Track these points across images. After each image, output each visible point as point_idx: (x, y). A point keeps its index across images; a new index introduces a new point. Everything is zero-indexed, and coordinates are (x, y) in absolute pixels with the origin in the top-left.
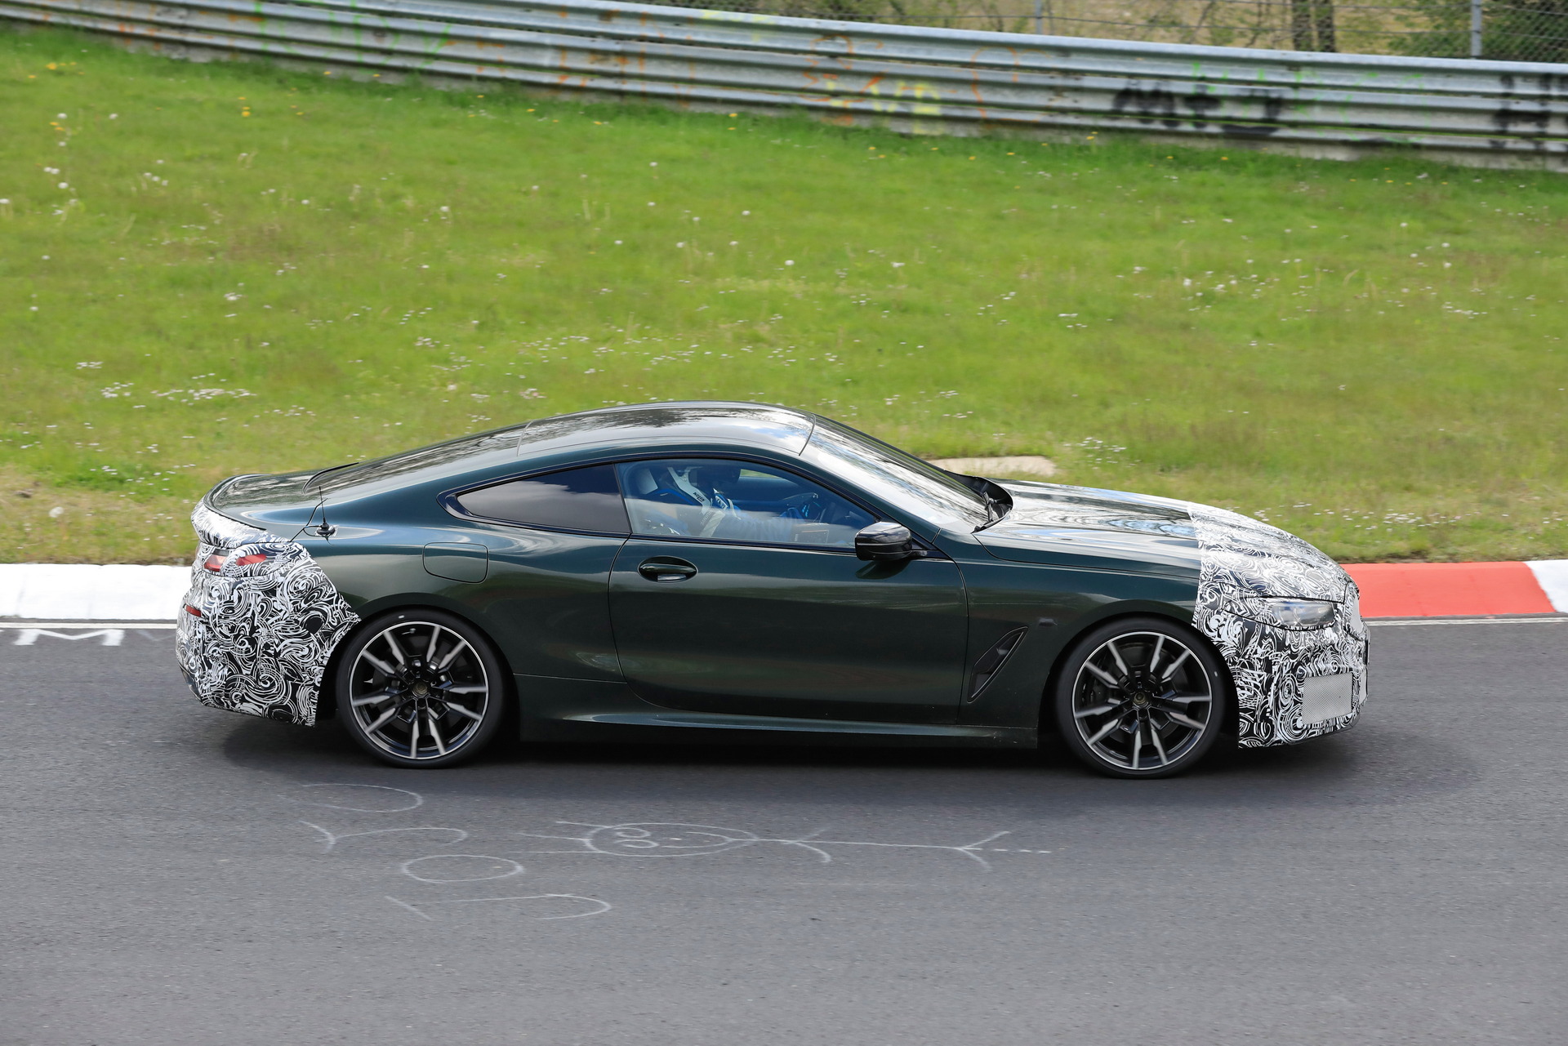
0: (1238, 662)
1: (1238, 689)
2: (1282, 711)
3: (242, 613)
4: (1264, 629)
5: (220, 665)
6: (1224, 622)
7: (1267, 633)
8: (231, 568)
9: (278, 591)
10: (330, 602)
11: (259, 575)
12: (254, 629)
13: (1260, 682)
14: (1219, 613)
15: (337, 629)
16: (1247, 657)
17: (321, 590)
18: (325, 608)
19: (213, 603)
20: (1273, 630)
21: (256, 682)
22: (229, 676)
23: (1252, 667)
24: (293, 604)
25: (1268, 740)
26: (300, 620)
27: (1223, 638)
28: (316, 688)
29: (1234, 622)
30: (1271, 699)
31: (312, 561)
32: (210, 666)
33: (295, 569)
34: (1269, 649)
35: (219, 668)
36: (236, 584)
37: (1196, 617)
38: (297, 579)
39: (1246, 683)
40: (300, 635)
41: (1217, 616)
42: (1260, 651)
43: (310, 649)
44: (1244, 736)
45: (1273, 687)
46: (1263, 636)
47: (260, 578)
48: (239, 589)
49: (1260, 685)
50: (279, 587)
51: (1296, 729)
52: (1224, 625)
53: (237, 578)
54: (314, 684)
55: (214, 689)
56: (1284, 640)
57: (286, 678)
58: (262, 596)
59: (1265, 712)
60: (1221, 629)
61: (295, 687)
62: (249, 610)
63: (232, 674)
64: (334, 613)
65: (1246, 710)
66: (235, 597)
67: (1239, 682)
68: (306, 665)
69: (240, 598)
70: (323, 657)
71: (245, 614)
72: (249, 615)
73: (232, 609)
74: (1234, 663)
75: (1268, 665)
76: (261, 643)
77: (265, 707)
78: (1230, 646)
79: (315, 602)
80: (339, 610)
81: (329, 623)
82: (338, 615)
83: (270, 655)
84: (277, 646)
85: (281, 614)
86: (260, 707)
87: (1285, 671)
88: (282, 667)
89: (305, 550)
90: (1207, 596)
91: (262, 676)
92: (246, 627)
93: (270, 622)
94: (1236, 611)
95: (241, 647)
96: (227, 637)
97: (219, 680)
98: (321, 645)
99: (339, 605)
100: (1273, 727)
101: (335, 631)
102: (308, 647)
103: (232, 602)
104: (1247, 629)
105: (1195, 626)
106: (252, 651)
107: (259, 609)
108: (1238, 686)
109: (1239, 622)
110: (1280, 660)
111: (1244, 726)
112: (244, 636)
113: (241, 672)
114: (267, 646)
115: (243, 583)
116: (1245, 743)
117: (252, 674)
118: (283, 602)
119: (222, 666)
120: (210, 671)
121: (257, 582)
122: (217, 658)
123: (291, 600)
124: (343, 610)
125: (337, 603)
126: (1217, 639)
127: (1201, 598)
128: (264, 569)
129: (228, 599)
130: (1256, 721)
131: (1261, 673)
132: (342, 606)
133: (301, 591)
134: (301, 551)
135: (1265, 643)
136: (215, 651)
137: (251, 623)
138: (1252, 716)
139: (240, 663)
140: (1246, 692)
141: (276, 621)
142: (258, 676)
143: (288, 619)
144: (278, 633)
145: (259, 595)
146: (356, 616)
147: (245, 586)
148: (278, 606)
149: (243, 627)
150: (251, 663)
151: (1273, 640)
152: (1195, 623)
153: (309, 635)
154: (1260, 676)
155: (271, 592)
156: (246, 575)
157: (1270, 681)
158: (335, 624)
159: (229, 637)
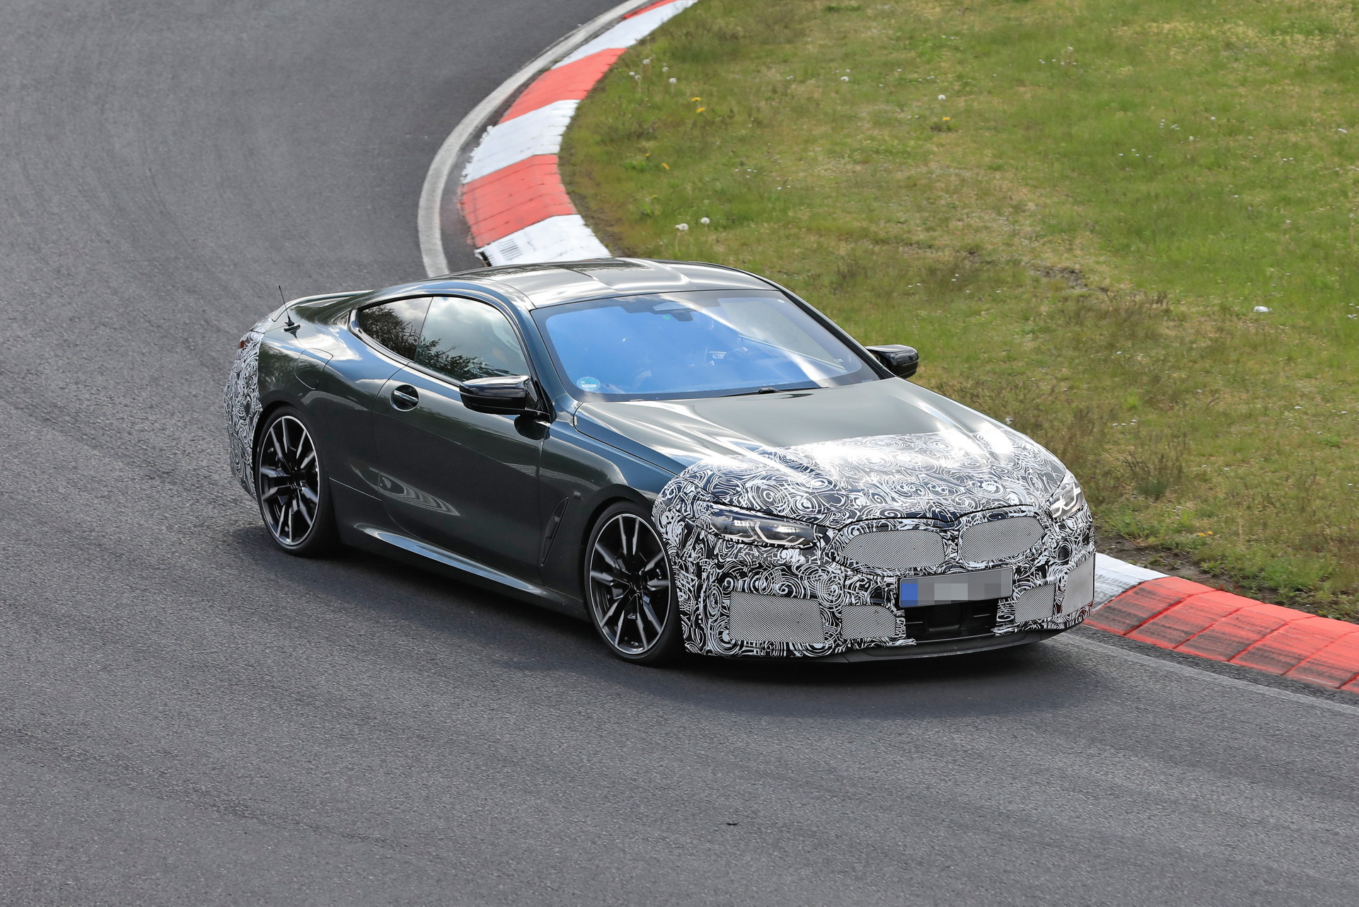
0: (678, 562)
1: (678, 590)
2: (710, 621)
4: (699, 534)
6: (672, 520)
7: (701, 538)
13: (693, 587)
14: (670, 510)
16: (684, 559)
20: (707, 536)
23: (687, 571)
25: (703, 648)
27: (669, 536)
29: (679, 522)
30: (701, 606)
31: (258, 353)
34: (701, 555)
37: (655, 510)
39: (683, 585)
41: (667, 513)
42: (694, 555)
44: (688, 639)
45: (702, 594)
46: (698, 540)
49: (692, 589)
51: (723, 642)
52: (671, 523)
56: (714, 548)
59: (697, 619)
60: (669, 527)
65: (685, 613)
67: (678, 583)
74: (675, 563)
75: (699, 571)
78: (673, 545)
87: (711, 580)
90: (669, 493)
94: (683, 511)
100: (705, 635)
104: (686, 531)
105: (653, 520)
108: (678, 587)
109: (682, 523)
110: (709, 568)
111: (685, 630)
116: (688, 647)
126: (665, 536)
127: (664, 492)
130: (692, 626)
131: (694, 578)
132: (257, 396)
135: (698, 548)
138: (689, 620)
140: (683, 594)
151: (705, 546)
152: (653, 517)
154: (693, 580)
157: (700, 587)
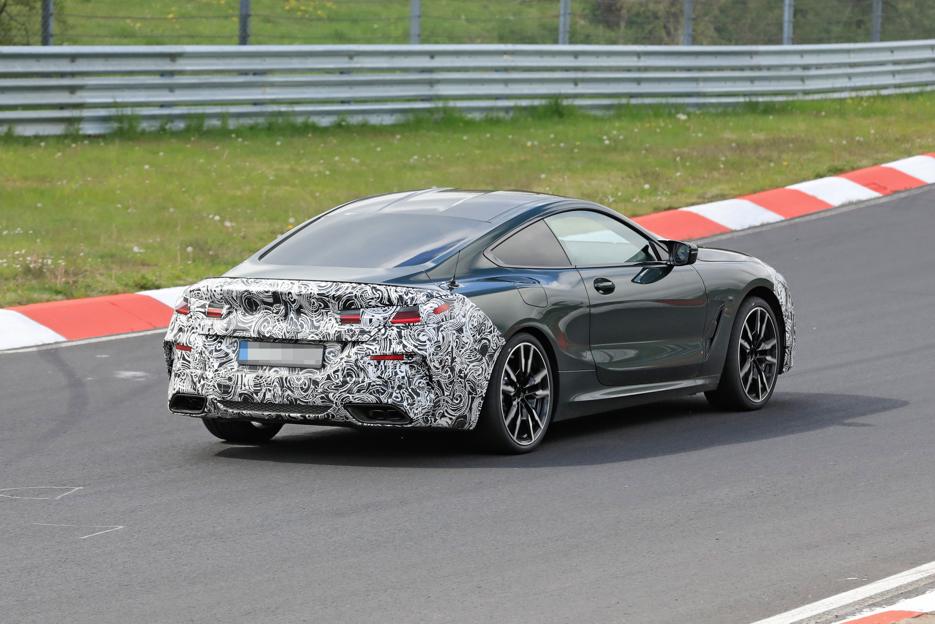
0: (786, 315)
1: (786, 334)
3: (446, 349)
5: (426, 392)
6: (781, 289)
8: (431, 317)
9: (464, 328)
10: (491, 332)
11: (451, 319)
12: (453, 359)
15: (495, 350)
17: (485, 324)
18: (489, 337)
19: (426, 345)
21: (452, 400)
22: (435, 399)
24: (473, 337)
26: (477, 348)
27: (782, 301)
28: (482, 398)
31: (474, 304)
32: (418, 395)
33: (468, 311)
35: (426, 395)
36: (438, 328)
37: (774, 288)
38: (472, 318)
39: (788, 329)
40: (477, 359)
41: (779, 285)
43: (483, 369)
47: (452, 321)
48: (442, 331)
50: (464, 325)
52: (781, 291)
53: (438, 323)
54: (482, 395)
55: (424, 411)
57: (469, 393)
58: (456, 334)
60: (781, 295)
61: (473, 399)
62: (449, 346)
63: (438, 397)
64: (494, 339)
66: (440, 338)
67: (786, 329)
68: (480, 381)
69: (443, 338)
70: (488, 374)
72: (450, 350)
73: (439, 347)
76: (457, 370)
77: (454, 418)
79: (484, 334)
80: (496, 338)
81: (492, 347)
82: (496, 340)
83: (461, 377)
84: (466, 370)
85: (467, 345)
86: (451, 419)
88: (467, 385)
91: (456, 394)
92: (449, 358)
93: (462, 353)
95: (445, 375)
96: (438, 369)
97: (428, 403)
98: (488, 365)
101: (494, 353)
102: (482, 367)
103: (439, 341)
105: (775, 293)
106: (452, 377)
107: (455, 345)
108: (786, 331)
109: (784, 288)
112: (447, 366)
113: (444, 394)
114: (460, 371)
115: (443, 327)
117: (450, 395)
118: (467, 337)
119: (428, 393)
120: (419, 398)
121: (451, 324)
122: (423, 388)
123: (471, 334)
124: (498, 337)
125: (494, 332)
126: (780, 301)
128: (452, 314)
129: (436, 340)
132: (497, 334)
133: (475, 327)
134: (464, 298)
136: (420, 382)
137: (451, 355)
139: (444, 387)
141: (465, 351)
142: (453, 396)
143: (471, 349)
144: (467, 360)
145: (454, 334)
146: (504, 340)
147: (445, 328)
148: (465, 340)
149: (447, 359)
150: (450, 386)
152: (775, 291)
153: (482, 359)
155: (460, 330)
156: (443, 321)
158: (495, 348)
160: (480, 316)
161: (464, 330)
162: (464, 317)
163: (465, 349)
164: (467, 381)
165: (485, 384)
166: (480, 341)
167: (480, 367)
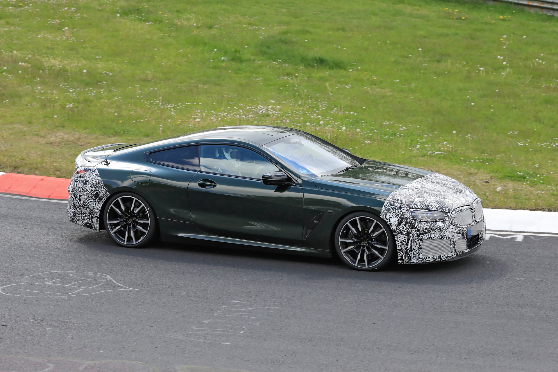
0: (396, 231)
1: (397, 241)
2: (413, 251)
4: (407, 220)
6: (392, 216)
7: (408, 221)
8: (76, 174)
9: (87, 183)
10: (101, 188)
12: (80, 196)
13: (405, 240)
14: (390, 213)
16: (400, 230)
17: (99, 184)
18: (100, 190)
20: (410, 221)
21: (81, 214)
23: (402, 234)
24: (91, 188)
25: (409, 261)
26: (93, 193)
27: (391, 222)
28: (98, 218)
29: (396, 217)
30: (409, 246)
31: (98, 173)
32: (70, 208)
33: (93, 176)
34: (408, 228)
36: (76, 180)
37: (381, 214)
38: (93, 180)
39: (400, 240)
40: (93, 199)
41: (390, 214)
42: (405, 228)
43: (96, 204)
44: (400, 259)
45: (410, 242)
46: (406, 222)
47: (83, 178)
48: (77, 182)
49: (405, 241)
51: (419, 258)
52: (392, 217)
53: (77, 178)
54: (97, 216)
55: (71, 216)
56: (415, 224)
57: (89, 214)
58: (83, 185)
59: (407, 251)
60: (390, 219)
61: (92, 217)
62: (79, 189)
63: (75, 211)
64: (102, 192)
65: (400, 250)
67: (397, 239)
68: (95, 210)
69: (77, 185)
70: (99, 207)
71: (78, 191)
72: (79, 191)
73: (75, 188)
74: (395, 232)
75: (408, 234)
76: (82, 201)
77: (84, 223)
78: (393, 225)
79: (97, 188)
80: (104, 191)
82: (104, 192)
83: (84, 205)
84: (87, 202)
85: (88, 191)
86: (83, 223)
87: (414, 236)
88: (88, 210)
89: (97, 170)
90: (387, 206)
91: (83, 212)
92: (78, 195)
93: (85, 194)
94: (397, 212)
95: (77, 202)
96: (73, 198)
97: (72, 213)
98: (99, 203)
99: (104, 189)
100: (410, 257)
101: (103, 198)
102: (95, 203)
103: (75, 186)
104: (400, 220)
105: (381, 217)
106: (80, 204)
107: (82, 189)
108: (397, 240)
110: (413, 232)
111: (399, 256)
112: (78, 198)
113: (77, 211)
114: (84, 202)
116: (400, 262)
117: (80, 211)
118: (88, 187)
119: (73, 208)
120: (70, 210)
121: (82, 180)
122: (72, 205)
124: (105, 191)
126: (389, 222)
127: (385, 207)
128: (84, 175)
130: (404, 254)
131: (405, 236)
132: (105, 190)
133: (93, 184)
134: (96, 170)
135: (407, 225)
136: (72, 203)
138: (402, 252)
139: (77, 208)
140: (399, 243)
142: (82, 213)
143: (90, 193)
144: (87, 198)
146: (109, 193)
147: (78, 181)
149: (77, 195)
150: (80, 208)
151: (410, 224)
152: (381, 216)
153: (95, 199)
154: (405, 237)
155: (85, 183)
156: (79, 177)
157: (409, 240)
158: (102, 196)
159: (74, 198)
160: (98, 179)
161: (87, 184)
162: (89, 178)
163: (86, 193)
164: (87, 207)
165: (98, 211)
166: (95, 191)
167: (94, 203)
